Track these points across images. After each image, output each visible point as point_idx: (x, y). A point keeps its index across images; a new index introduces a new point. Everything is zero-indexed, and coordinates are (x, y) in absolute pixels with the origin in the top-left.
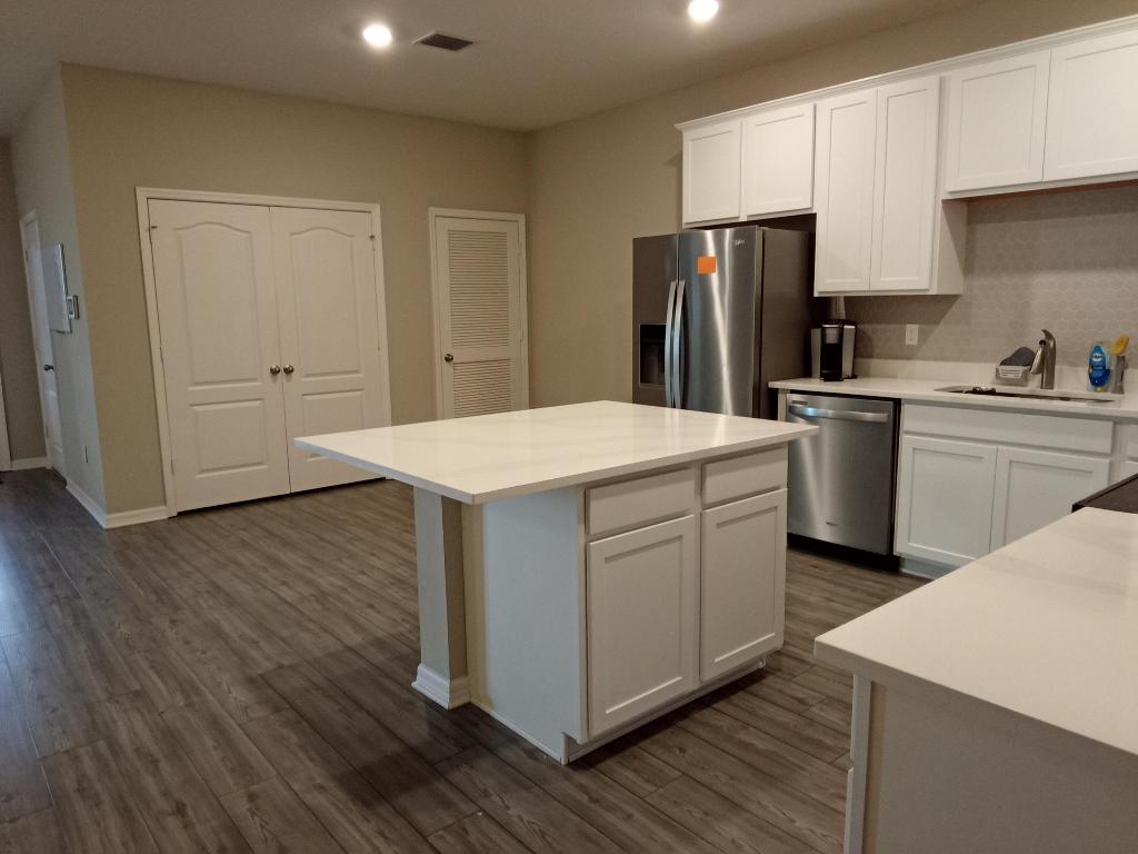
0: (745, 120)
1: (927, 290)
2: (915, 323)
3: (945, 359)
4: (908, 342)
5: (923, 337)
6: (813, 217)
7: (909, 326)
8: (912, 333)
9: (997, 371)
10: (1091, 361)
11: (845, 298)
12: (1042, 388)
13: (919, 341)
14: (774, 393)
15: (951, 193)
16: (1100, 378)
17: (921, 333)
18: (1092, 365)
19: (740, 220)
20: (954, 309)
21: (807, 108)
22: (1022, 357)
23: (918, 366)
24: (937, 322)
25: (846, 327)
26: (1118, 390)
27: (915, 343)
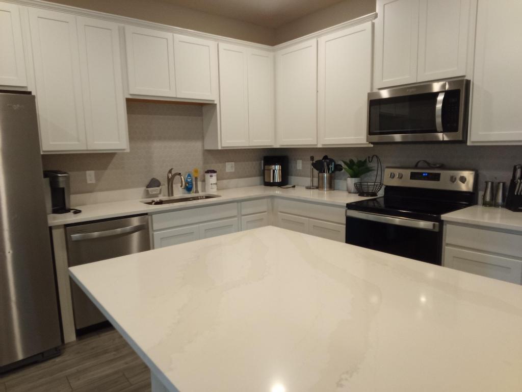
2: (92, 170)
4: (89, 182)
5: (98, 178)
7: (88, 172)
8: (90, 176)
9: (146, 191)
10: (187, 180)
12: (169, 196)
13: (96, 181)
15: (131, 95)
16: (189, 189)
17: (96, 176)
18: (187, 182)
22: (154, 183)
23: (100, 195)
24: (105, 168)
26: (197, 192)
27: (94, 181)
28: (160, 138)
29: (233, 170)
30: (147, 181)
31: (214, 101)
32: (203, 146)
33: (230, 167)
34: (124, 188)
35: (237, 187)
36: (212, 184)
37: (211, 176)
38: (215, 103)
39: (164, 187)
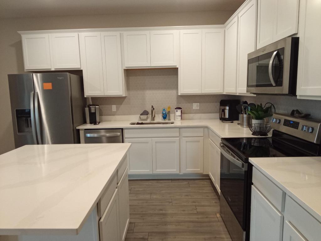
0: (50, 34)
1: (122, 95)
2: (115, 105)
3: (124, 115)
4: (113, 110)
5: (117, 109)
6: (82, 71)
7: (113, 106)
8: (114, 108)
9: (140, 117)
10: (163, 113)
11: (91, 98)
12: (152, 120)
13: (116, 109)
14: (78, 130)
15: (126, 67)
16: (164, 118)
17: (117, 107)
18: (163, 114)
19: (52, 70)
20: (125, 100)
21: (75, 34)
22: (145, 113)
23: (117, 117)
24: (121, 104)
25: (96, 107)
26: (169, 120)
27: (115, 110)
28: (150, 89)
29: (199, 108)
30: (142, 112)
31: (176, 66)
32: (177, 93)
33: (195, 106)
34: (130, 114)
35: (200, 119)
36: (177, 116)
37: (177, 111)
38: (177, 67)
39: (150, 116)
